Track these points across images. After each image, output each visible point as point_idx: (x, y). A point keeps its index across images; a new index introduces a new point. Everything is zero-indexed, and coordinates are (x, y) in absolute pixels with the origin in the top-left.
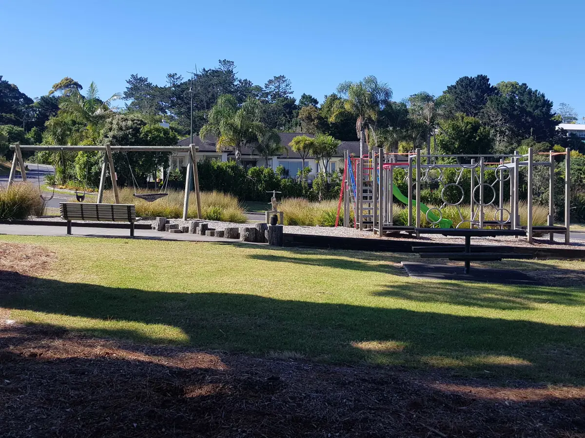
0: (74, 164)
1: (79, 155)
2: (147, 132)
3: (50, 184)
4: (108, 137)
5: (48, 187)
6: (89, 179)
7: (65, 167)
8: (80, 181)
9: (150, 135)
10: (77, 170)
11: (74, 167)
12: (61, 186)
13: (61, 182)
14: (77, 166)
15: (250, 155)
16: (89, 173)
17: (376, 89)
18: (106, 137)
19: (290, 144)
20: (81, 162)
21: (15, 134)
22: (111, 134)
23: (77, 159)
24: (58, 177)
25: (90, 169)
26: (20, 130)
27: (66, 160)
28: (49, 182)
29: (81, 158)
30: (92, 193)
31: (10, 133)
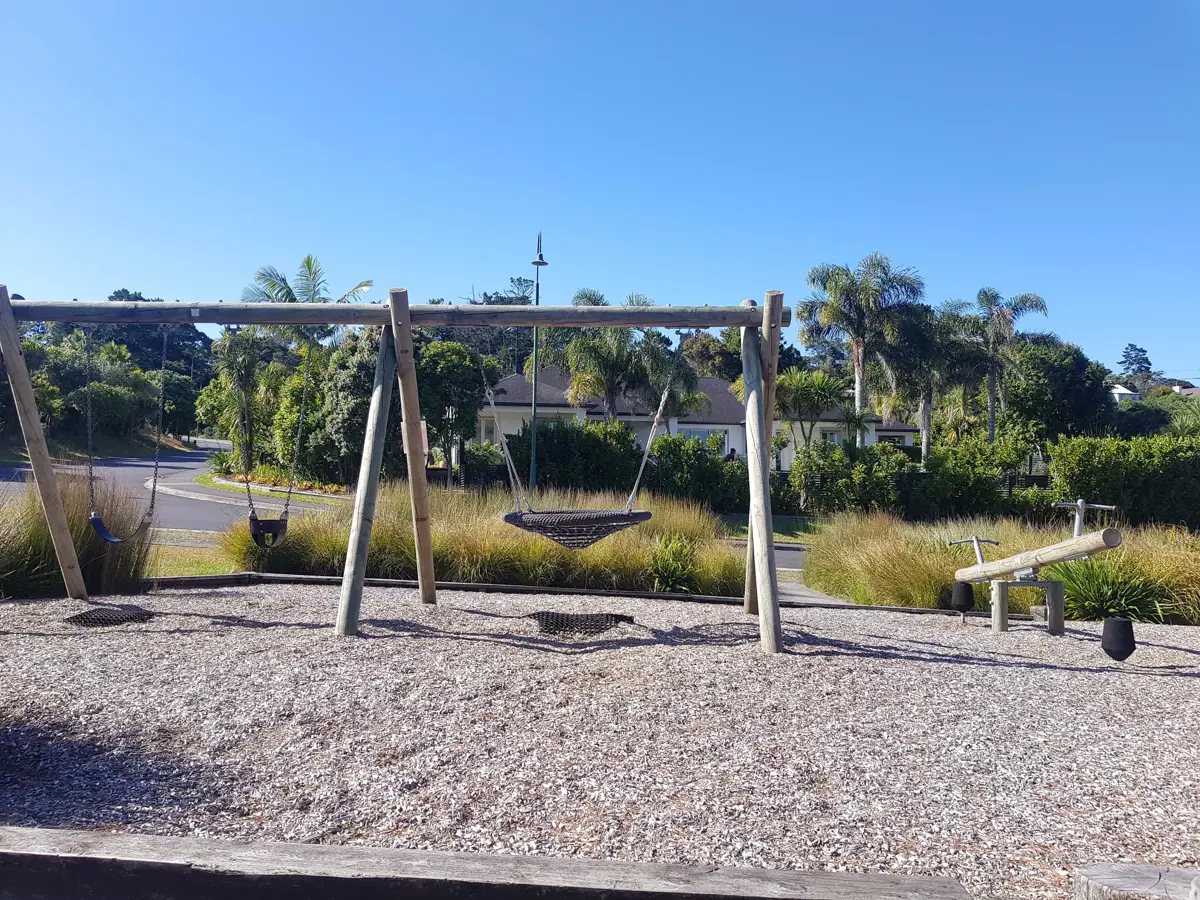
0: (271, 429)
1: (282, 409)
2: (434, 355)
3: (220, 471)
4: (348, 368)
5: (215, 479)
6: (302, 460)
7: (251, 436)
8: (283, 467)
9: (442, 364)
10: (277, 443)
11: (272, 436)
12: (241, 477)
13: (243, 468)
14: (278, 433)
15: (629, 414)
16: (303, 448)
17: (889, 282)
18: (343, 366)
19: (732, 387)
20: (286, 424)
21: (175, 385)
22: (355, 359)
23: (277, 417)
24: (235, 457)
25: (304, 439)
26: (185, 379)
27: (254, 422)
28: (218, 468)
29: (286, 415)
30: (309, 492)
31: (166, 384)
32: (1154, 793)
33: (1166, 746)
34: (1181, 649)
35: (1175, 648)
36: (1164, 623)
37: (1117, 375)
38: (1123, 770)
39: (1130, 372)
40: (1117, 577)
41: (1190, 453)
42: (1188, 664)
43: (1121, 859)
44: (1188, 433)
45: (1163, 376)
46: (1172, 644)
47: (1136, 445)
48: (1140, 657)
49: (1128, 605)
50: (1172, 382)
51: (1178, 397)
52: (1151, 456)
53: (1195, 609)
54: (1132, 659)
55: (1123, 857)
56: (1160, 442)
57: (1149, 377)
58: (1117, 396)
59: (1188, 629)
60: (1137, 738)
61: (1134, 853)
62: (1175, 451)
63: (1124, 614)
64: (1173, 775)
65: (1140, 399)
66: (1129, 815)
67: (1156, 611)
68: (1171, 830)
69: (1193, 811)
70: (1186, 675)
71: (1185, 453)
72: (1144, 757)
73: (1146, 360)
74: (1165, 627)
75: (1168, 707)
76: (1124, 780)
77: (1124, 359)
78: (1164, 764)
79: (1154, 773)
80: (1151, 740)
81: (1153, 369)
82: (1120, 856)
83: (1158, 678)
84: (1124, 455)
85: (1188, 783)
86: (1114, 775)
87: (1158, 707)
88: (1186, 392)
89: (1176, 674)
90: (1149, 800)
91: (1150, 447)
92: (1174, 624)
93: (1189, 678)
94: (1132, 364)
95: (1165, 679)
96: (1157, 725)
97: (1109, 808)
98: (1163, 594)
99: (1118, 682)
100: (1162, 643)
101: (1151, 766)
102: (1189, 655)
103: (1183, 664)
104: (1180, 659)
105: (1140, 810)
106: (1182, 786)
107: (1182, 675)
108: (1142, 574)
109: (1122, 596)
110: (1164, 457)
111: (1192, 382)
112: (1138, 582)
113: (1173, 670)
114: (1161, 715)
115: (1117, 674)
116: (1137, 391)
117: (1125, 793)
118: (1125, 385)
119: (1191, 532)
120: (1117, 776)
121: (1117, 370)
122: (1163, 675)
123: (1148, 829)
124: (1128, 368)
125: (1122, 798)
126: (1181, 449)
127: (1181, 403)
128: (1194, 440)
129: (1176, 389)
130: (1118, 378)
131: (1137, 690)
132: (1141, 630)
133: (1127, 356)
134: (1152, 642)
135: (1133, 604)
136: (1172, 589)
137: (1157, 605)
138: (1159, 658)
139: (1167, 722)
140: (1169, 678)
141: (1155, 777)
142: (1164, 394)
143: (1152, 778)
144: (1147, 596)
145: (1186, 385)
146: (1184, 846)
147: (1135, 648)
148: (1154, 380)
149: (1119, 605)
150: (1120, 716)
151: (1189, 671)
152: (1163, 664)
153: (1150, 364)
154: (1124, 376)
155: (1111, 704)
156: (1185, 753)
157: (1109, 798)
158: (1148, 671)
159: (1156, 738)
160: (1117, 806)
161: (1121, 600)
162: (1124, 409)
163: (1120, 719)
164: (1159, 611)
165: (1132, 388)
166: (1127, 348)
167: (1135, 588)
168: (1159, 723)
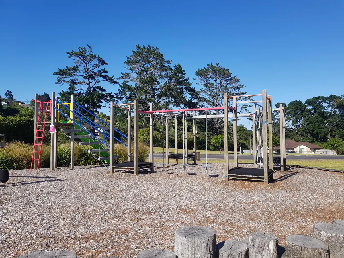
32: (18, 225)
33: (20, 208)
34: (22, 177)
35: (20, 176)
36: (17, 170)
37: (3, 98)
38: (7, 220)
39: (7, 98)
40: (3, 157)
41: (24, 121)
42: (25, 181)
43: (8, 253)
44: (23, 116)
45: (16, 100)
46: (19, 175)
47: (8, 119)
48: (10, 181)
49: (6, 165)
50: (19, 102)
51: (20, 106)
52: (13, 122)
53: (25, 164)
54: (8, 182)
55: (9, 252)
56: (16, 118)
57: (12, 100)
58: (3, 105)
59: (23, 171)
60: (11, 207)
61: (12, 249)
62: (20, 121)
63: (5, 168)
64: (23, 217)
65: (10, 106)
66: (10, 235)
67: (14, 166)
68: (24, 236)
69: (30, 227)
70: (24, 184)
71: (22, 121)
72: (14, 213)
73: (12, 95)
74: (17, 171)
75: (20, 195)
76: (8, 223)
77: (5, 94)
78: (20, 214)
79: (17, 218)
80: (16, 207)
81: (13, 98)
82: (8, 252)
83: (16, 186)
84: (5, 121)
85: (28, 218)
86: (4, 222)
87: (17, 196)
88: (22, 105)
89: (21, 184)
90: (16, 228)
91: (13, 119)
92: (19, 170)
93: (25, 185)
94: (8, 96)
95: (19, 186)
96: (17, 201)
97: (3, 235)
98: (16, 161)
99: (4, 190)
100: (17, 175)
101: (16, 216)
102: (25, 178)
103: (23, 181)
104: (23, 179)
105: (14, 232)
106: (26, 220)
107: (23, 184)
108: (10, 156)
109: (4, 163)
110: (16, 122)
111: (24, 103)
112: (9, 158)
113: (21, 183)
114: (18, 198)
115: (4, 187)
116: (9, 104)
117: (8, 228)
118: (5, 101)
119: (25, 143)
120: (5, 222)
121: (3, 97)
122: (18, 185)
123: (17, 238)
124: (6, 97)
125: (8, 230)
126: (21, 120)
127: (21, 108)
128: (25, 118)
129: (20, 104)
130: (3, 99)
131: (10, 192)
132: (11, 172)
133: (6, 93)
134: (14, 176)
135: (8, 165)
136: (19, 159)
137: (15, 164)
138: (16, 180)
139: (21, 200)
140: (20, 186)
141: (18, 219)
142: (16, 105)
143: (17, 220)
144: (12, 162)
145: (22, 103)
146: (28, 240)
147: (9, 178)
148: (13, 101)
149: (3, 165)
150: (5, 201)
151: (25, 183)
152: (17, 182)
153: (13, 96)
154: (5, 99)
155: (2, 198)
156: (26, 209)
157: (3, 231)
158: (13, 185)
159: (17, 206)
160: (6, 233)
161: (4, 164)
162: (5, 108)
163: (5, 202)
164: (15, 166)
165: (7, 102)
166: (6, 91)
167: (8, 160)
168: (18, 201)
